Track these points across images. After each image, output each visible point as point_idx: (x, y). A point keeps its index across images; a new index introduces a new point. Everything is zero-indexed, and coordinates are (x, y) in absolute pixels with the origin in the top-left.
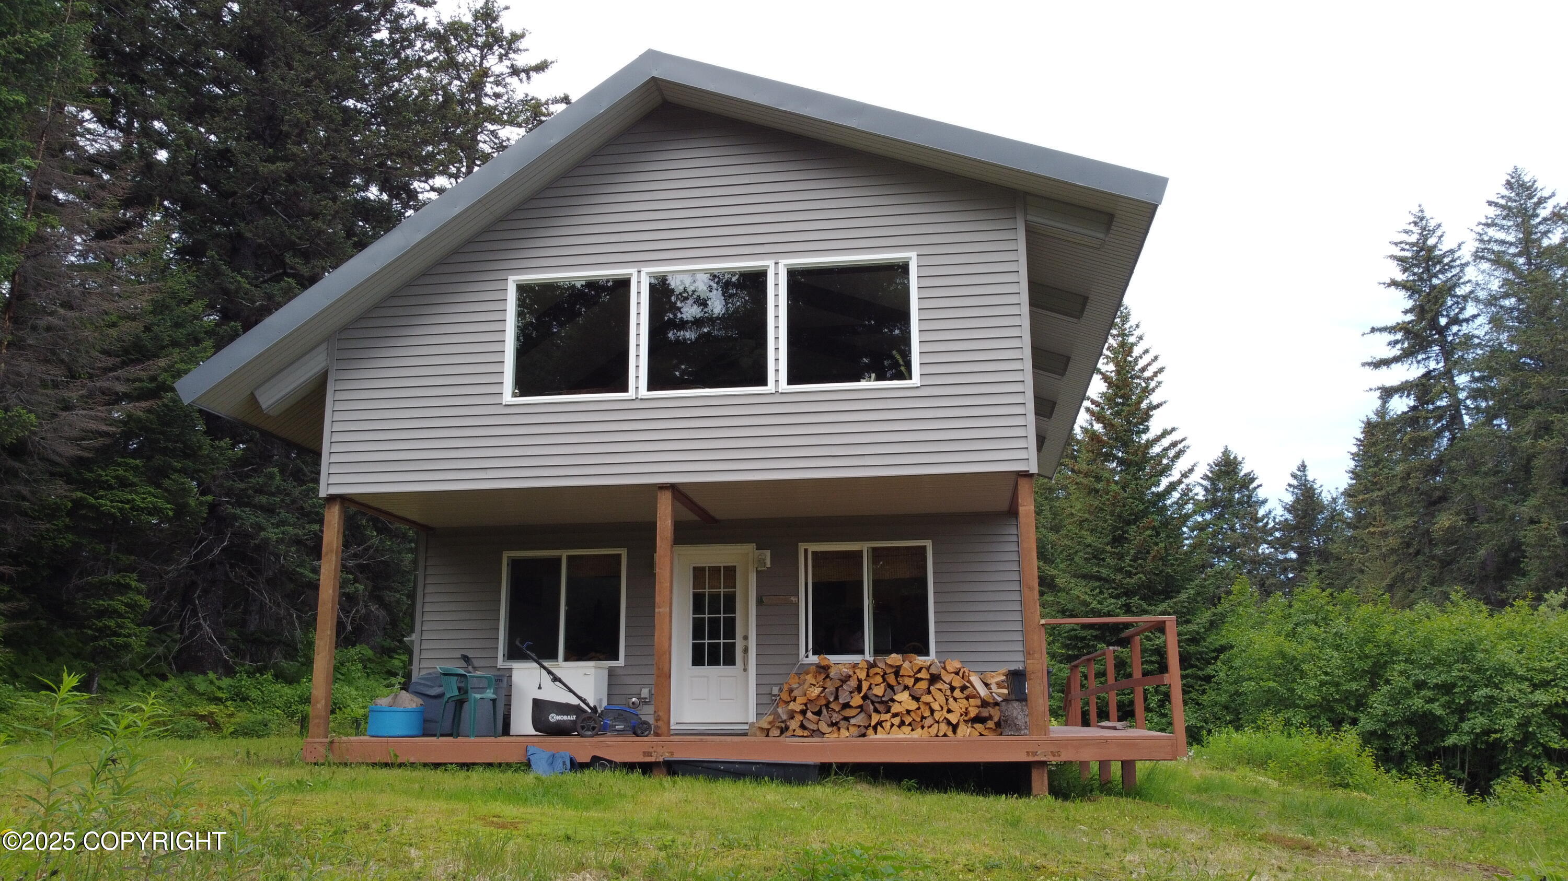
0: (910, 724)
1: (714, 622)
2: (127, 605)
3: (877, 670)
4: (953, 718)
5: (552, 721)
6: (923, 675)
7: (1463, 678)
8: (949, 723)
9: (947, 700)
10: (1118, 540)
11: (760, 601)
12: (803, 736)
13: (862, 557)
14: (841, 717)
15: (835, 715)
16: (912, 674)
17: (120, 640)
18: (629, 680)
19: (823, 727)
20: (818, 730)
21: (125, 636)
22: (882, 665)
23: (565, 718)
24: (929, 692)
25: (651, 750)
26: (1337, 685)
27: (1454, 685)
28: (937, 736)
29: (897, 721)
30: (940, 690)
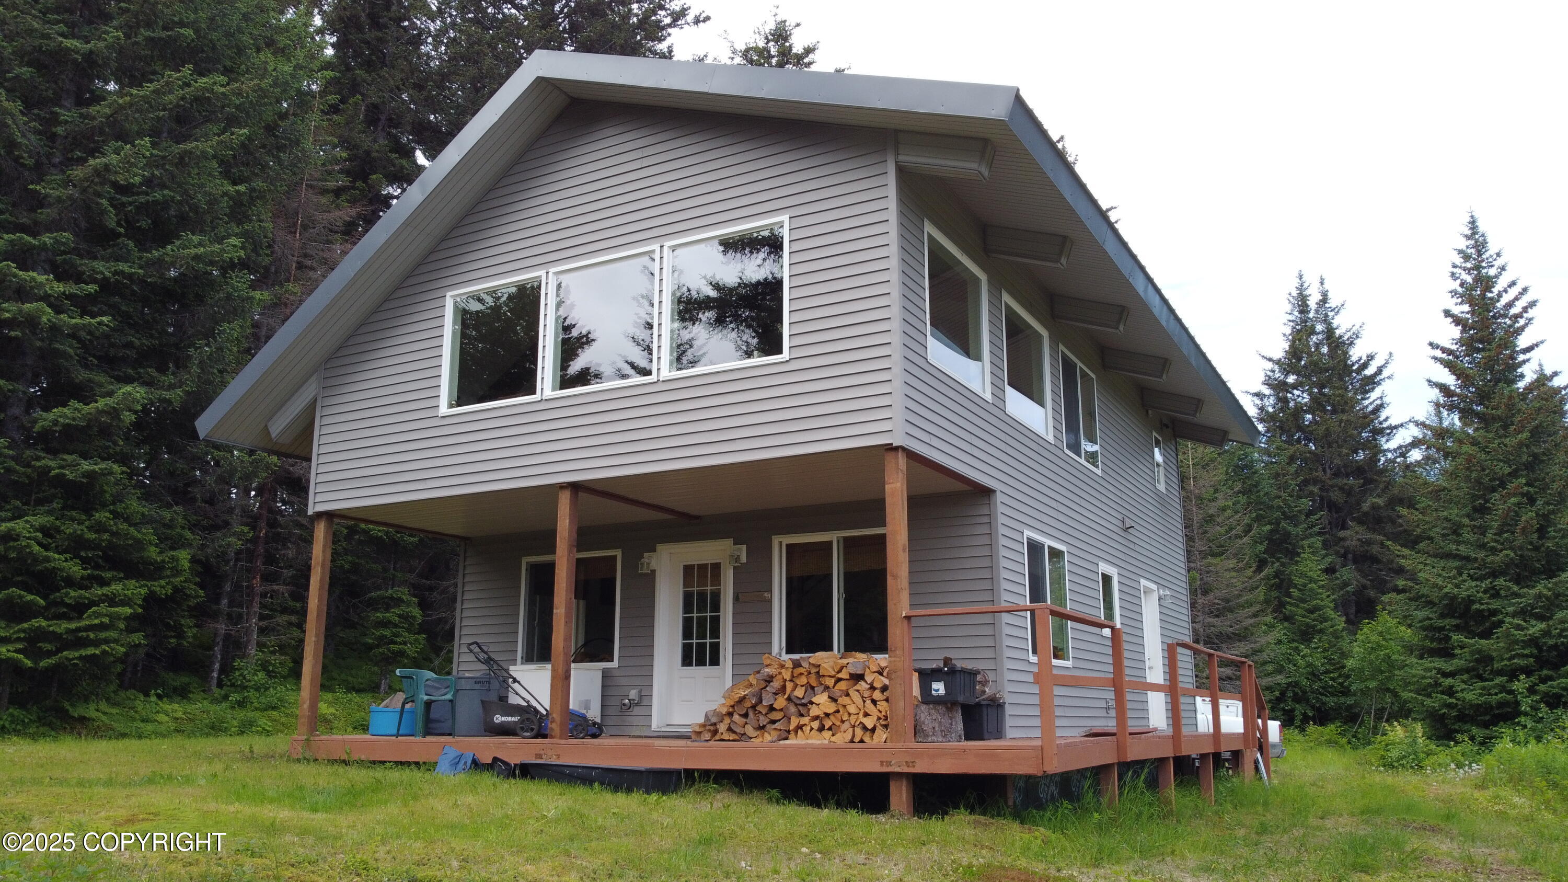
0: (830, 729)
1: (701, 622)
2: (400, 616)
3: (801, 670)
4: (869, 723)
5: (496, 721)
6: (844, 675)
8: (865, 728)
9: (864, 702)
11: (736, 599)
12: (729, 740)
13: (831, 549)
14: (768, 720)
15: (762, 718)
16: (833, 673)
17: (395, 647)
18: (623, 681)
19: (750, 731)
20: (745, 734)
21: (401, 644)
22: (805, 664)
23: (509, 719)
24: (848, 695)
25: (542, 752)
28: (852, 741)
29: (816, 724)
30: (858, 691)
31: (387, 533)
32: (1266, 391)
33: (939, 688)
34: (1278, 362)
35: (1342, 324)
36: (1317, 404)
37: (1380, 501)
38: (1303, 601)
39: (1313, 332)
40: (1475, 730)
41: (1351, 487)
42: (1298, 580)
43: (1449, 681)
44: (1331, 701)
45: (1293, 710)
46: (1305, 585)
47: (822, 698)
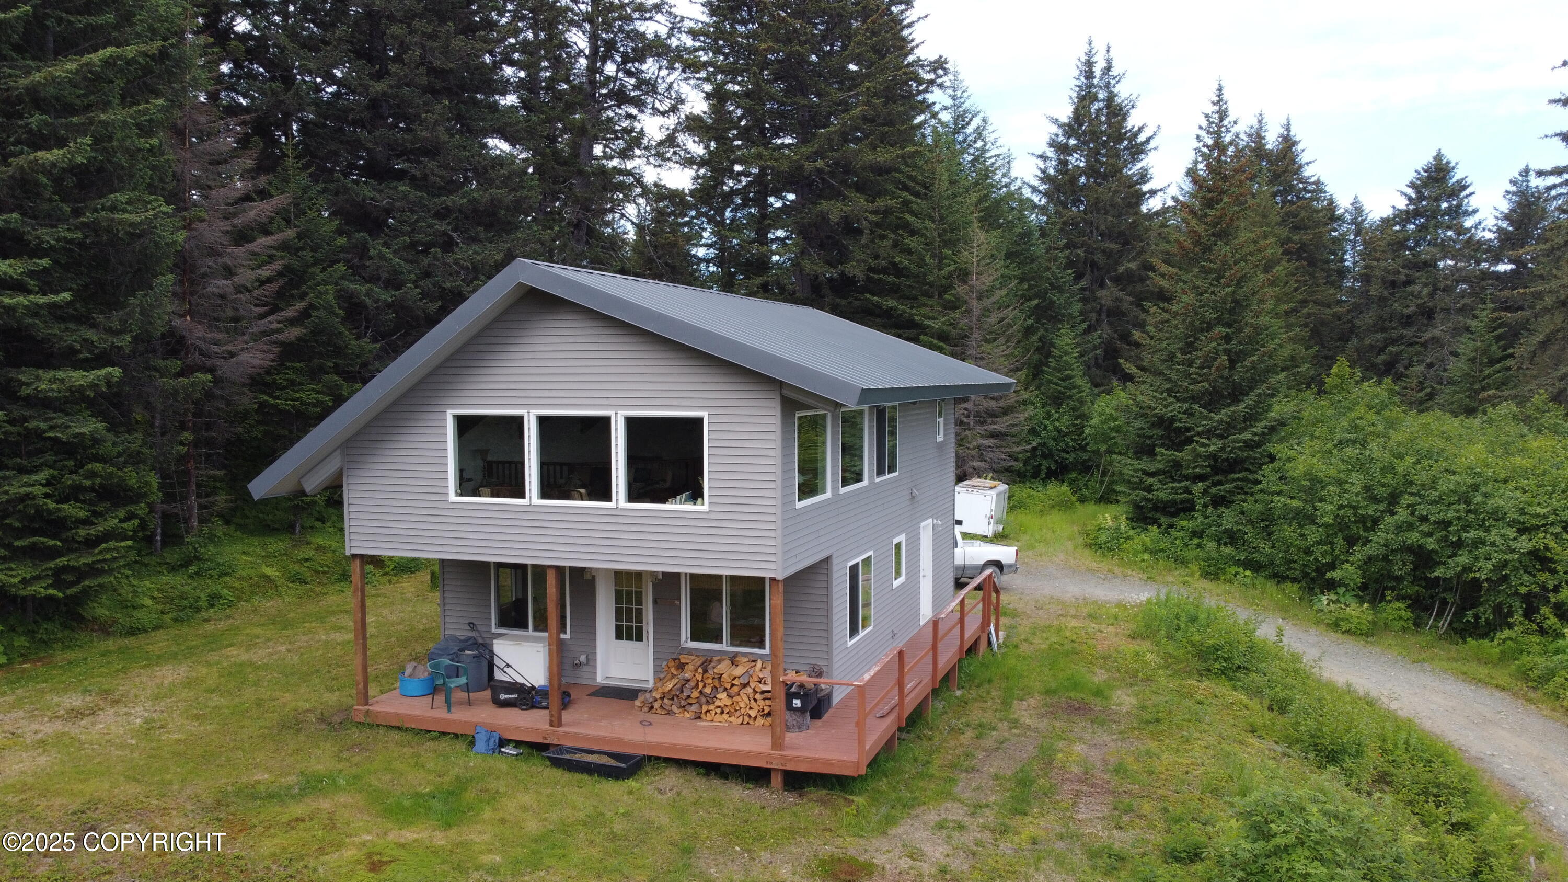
1: (629, 610)
4: (753, 713)
5: (502, 699)
7: (1459, 518)
8: (750, 716)
10: (1189, 347)
11: (655, 602)
18: (575, 648)
23: (510, 696)
24: (739, 694)
25: (547, 736)
26: (1355, 508)
27: (1450, 523)
31: (293, 406)
32: (1050, 153)
33: (797, 703)
34: (1062, 126)
35: (1123, 91)
36: (1091, 171)
37: (1132, 265)
38: (1059, 371)
39: (1095, 98)
40: (1163, 519)
41: (1111, 250)
42: (1056, 352)
43: (1150, 480)
44: (1071, 458)
45: (1040, 465)
46: (1061, 357)
47: (722, 696)
